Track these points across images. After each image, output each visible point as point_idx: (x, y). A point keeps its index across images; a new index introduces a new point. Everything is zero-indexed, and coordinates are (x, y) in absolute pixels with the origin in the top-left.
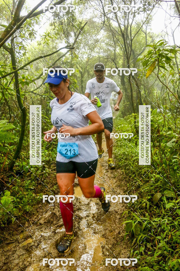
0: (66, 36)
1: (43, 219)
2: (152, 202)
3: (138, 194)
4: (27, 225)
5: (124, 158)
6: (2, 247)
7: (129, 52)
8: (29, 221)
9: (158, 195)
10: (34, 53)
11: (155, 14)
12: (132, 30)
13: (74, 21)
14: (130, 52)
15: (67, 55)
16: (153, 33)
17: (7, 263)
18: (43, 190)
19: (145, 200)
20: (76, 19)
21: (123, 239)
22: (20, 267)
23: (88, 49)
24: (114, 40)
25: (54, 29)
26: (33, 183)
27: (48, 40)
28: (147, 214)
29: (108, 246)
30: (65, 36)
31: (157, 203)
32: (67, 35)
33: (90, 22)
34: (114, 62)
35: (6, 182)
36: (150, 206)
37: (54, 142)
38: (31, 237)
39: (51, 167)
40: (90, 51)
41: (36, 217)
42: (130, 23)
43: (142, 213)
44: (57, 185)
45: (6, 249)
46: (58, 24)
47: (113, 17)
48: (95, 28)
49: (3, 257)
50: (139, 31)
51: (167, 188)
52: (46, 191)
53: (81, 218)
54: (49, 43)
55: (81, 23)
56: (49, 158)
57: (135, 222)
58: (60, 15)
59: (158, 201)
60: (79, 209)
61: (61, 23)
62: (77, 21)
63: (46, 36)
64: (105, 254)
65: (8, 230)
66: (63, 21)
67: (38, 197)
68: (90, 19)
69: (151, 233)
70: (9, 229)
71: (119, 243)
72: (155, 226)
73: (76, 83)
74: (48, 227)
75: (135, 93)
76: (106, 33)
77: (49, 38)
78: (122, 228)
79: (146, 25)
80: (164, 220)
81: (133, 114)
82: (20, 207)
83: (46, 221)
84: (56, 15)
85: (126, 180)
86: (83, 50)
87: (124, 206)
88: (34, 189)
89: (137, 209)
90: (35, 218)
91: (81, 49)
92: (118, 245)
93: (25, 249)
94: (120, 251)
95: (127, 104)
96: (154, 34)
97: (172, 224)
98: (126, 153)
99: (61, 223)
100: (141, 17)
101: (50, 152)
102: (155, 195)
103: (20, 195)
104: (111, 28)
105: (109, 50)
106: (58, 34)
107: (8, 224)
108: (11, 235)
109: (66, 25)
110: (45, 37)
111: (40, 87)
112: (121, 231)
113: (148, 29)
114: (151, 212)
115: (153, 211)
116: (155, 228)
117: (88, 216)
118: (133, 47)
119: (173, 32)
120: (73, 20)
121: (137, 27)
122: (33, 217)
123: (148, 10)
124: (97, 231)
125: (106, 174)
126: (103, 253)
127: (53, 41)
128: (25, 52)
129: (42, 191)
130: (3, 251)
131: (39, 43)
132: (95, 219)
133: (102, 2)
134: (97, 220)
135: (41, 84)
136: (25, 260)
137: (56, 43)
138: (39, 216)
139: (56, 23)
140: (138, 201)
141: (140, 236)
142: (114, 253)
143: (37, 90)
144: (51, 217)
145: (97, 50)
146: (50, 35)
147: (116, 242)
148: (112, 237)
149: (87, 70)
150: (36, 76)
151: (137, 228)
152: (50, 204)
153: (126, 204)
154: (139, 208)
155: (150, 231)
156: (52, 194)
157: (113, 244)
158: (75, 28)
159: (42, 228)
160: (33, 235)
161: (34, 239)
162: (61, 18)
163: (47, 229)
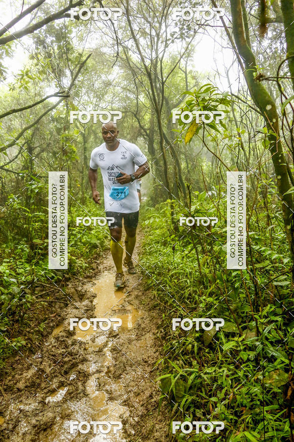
0: (57, 75)
1: (23, 381)
2: (203, 343)
5: (156, 273)
7: (159, 102)
9: (212, 331)
10: (4, 103)
11: (198, 43)
12: (163, 67)
13: (70, 52)
14: (161, 102)
15: (59, 107)
16: (197, 72)
18: (22, 331)
19: (190, 341)
20: (72, 48)
21: (157, 405)
23: (94, 97)
24: (135, 83)
25: (37, 65)
26: (6, 321)
27: (27, 83)
28: (195, 363)
29: (133, 419)
30: (55, 75)
31: (211, 344)
32: (59, 74)
33: (97, 54)
34: (137, 118)
36: (200, 349)
37: (40, 251)
38: (1, 414)
39: (36, 292)
40: (98, 100)
41: (10, 378)
42: (160, 56)
43: (186, 360)
44: (46, 322)
46: (43, 56)
47: (132, 46)
48: (105, 64)
50: (174, 68)
51: (225, 319)
52: (27, 333)
53: (88, 375)
54: (28, 88)
55: (81, 55)
56: (32, 277)
57: (175, 377)
58: (47, 42)
59: (212, 340)
60: (84, 360)
61: (49, 55)
62: (74, 52)
63: (23, 76)
64: (129, 433)
66: (51, 52)
67: (14, 344)
68: (96, 49)
69: (201, 392)
71: (151, 413)
72: (208, 382)
73: (74, 152)
74: (31, 394)
75: (171, 166)
76: (122, 71)
77: (27, 79)
78: (155, 388)
79: (185, 59)
80: (221, 370)
81: (169, 201)
83: (28, 384)
84: (40, 41)
85: (160, 309)
86: (86, 98)
87: (157, 351)
88: (7, 331)
89: (178, 355)
91: (82, 96)
92: (149, 416)
94: (154, 426)
95: (159, 185)
96: (199, 74)
97: (235, 376)
98: (160, 264)
99: (54, 386)
100: (177, 47)
101: (33, 267)
102: (205, 332)
104: (131, 63)
105: (128, 98)
106: (43, 72)
109: (57, 57)
111: (16, 160)
112: (154, 393)
113: (189, 65)
114: (200, 358)
115: (205, 356)
116: (208, 385)
117: (99, 371)
118: (167, 93)
119: (228, 71)
120: (68, 49)
121: (171, 63)
122: (6, 379)
123: (189, 37)
126: (126, 432)
127: (35, 84)
129: (21, 334)
131: (12, 86)
132: (111, 376)
133: (113, 24)
134: (114, 377)
135: (17, 154)
137: (41, 88)
138: (16, 376)
139: (39, 55)
140: (179, 343)
141: (185, 400)
142: (144, 431)
143: (10, 164)
144: (37, 376)
145: (109, 98)
146: (30, 74)
147: (145, 412)
148: (139, 403)
149: (93, 131)
150: (7, 141)
151: (179, 386)
152: (34, 354)
153: (161, 348)
154: (182, 353)
155: (199, 389)
156: (38, 337)
157: (142, 416)
158: (72, 63)
159: (21, 396)
160: (5, 411)
161: (8, 418)
162: (49, 46)
163: (30, 397)
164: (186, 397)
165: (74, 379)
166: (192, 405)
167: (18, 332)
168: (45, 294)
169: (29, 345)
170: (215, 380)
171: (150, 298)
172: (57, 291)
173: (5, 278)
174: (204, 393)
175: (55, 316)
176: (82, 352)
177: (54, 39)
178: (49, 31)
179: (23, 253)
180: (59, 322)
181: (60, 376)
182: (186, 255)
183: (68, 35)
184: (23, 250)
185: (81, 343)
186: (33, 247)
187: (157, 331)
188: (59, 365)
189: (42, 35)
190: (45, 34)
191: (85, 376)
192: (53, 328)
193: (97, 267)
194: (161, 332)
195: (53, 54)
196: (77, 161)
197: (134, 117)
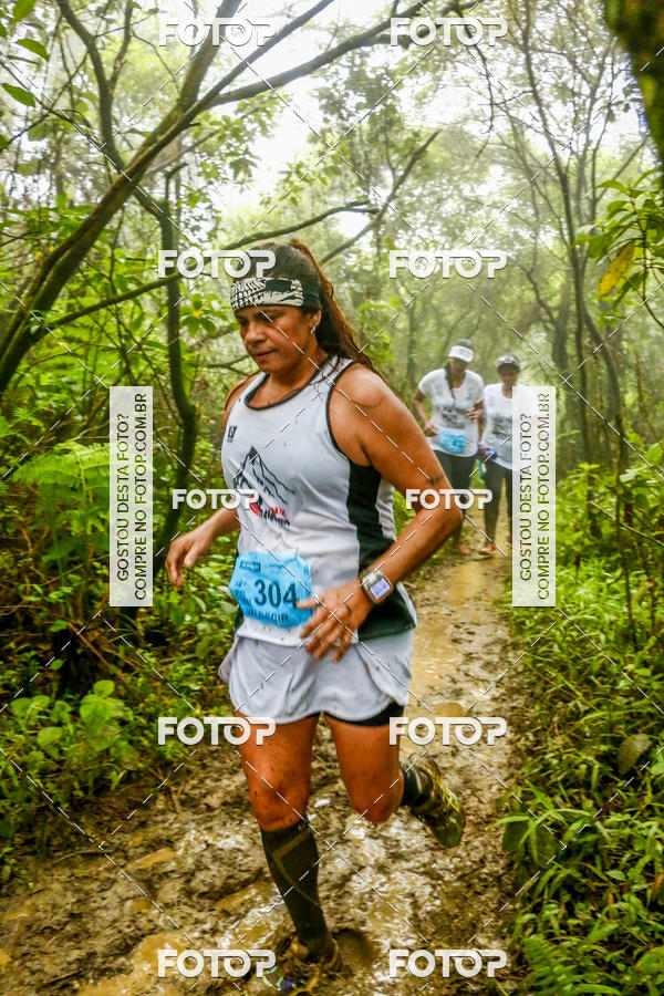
0: (363, 177)
1: (220, 794)
2: (616, 769)
3: (568, 740)
4: (160, 805)
6: (70, 864)
8: (170, 793)
9: (639, 743)
13: (396, 128)
15: (359, 245)
17: (80, 916)
19: (584, 757)
20: (399, 120)
22: (120, 932)
24: (534, 202)
25: (321, 154)
26: (200, 674)
27: (296, 189)
28: (589, 804)
30: (359, 177)
31: (632, 771)
32: (368, 177)
33: (457, 135)
34: (532, 282)
35: (107, 655)
36: (605, 781)
38: (170, 843)
40: (450, 239)
41: (195, 782)
43: (572, 799)
45: (79, 872)
46: (338, 136)
47: (533, 117)
49: (69, 894)
50: (624, 167)
54: (299, 200)
55: (416, 134)
58: (348, 106)
59: (637, 764)
62: (403, 129)
63: (290, 174)
65: (97, 814)
68: (453, 124)
69: (594, 865)
70: (98, 808)
72: (613, 846)
73: (386, 346)
74: (233, 819)
76: (510, 176)
77: (299, 183)
78: (495, 847)
80: (644, 824)
82: (143, 746)
83: (228, 799)
84: (335, 102)
85: (532, 695)
86: (424, 233)
87: (511, 776)
88: (200, 690)
89: (555, 785)
90: (194, 788)
91: (414, 231)
93: (144, 881)
95: (571, 436)
102: (625, 743)
103: (148, 706)
104: (528, 157)
105: (516, 236)
106: (334, 171)
107: (96, 793)
108: (102, 829)
109: (364, 138)
110: (285, 176)
112: (489, 857)
114: (604, 799)
115: (614, 796)
116: (610, 853)
120: (391, 123)
122: (187, 782)
124: (404, 849)
125: (464, 668)
127: (316, 196)
128: (216, 229)
130: (72, 876)
131: (265, 197)
136: (139, 913)
138: (208, 782)
139: (329, 134)
140: (561, 760)
141: (551, 873)
146: (303, 170)
148: (454, 873)
149: (433, 307)
151: (544, 845)
153: (520, 772)
154: (564, 781)
155: (590, 858)
158: (397, 151)
159: (211, 819)
160: (177, 840)
161: (180, 853)
162: (350, 114)
163: (228, 825)
164: (555, 867)
165: (324, 807)
170: (627, 843)
171: (515, 669)
173: (211, 590)
174: (599, 867)
177: (364, 100)
178: (354, 84)
182: (609, 585)
183: (394, 92)
187: (517, 737)
189: (337, 91)
190: (345, 89)
194: (527, 739)
195: (358, 133)
196: (392, 370)
197: (525, 277)
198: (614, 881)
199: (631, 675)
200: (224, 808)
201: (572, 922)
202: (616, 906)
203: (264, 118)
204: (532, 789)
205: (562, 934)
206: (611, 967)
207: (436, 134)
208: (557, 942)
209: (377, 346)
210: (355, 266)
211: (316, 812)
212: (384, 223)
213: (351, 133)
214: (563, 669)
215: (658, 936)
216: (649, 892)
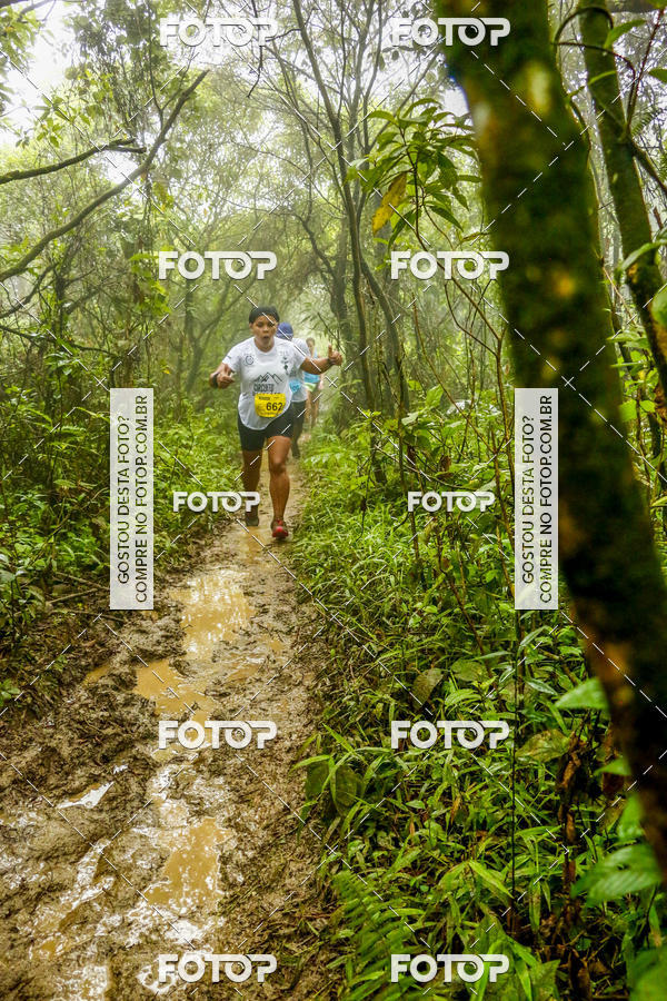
0: (128, 119)
1: (11, 773)
2: (411, 704)
3: (363, 681)
7: (357, 193)
9: (432, 677)
14: (362, 194)
15: (128, 191)
18: (14, 668)
19: (380, 696)
20: (165, 57)
21: (294, 830)
23: (215, 182)
25: (83, 92)
27: (55, 129)
28: (387, 741)
29: (244, 855)
30: (125, 118)
31: (426, 705)
32: (134, 121)
33: (227, 78)
34: (308, 230)
39: (54, 594)
42: (365, 87)
43: (370, 738)
44: (71, 655)
46: (99, 73)
51: (464, 654)
52: (26, 675)
53: (154, 766)
54: (59, 140)
55: (183, 74)
56: (48, 561)
57: (336, 761)
58: (108, 39)
59: (431, 698)
60: (149, 736)
62: (170, 68)
63: (47, 111)
64: (231, 880)
69: (395, 798)
71: (283, 841)
72: (413, 778)
74: (25, 796)
77: (58, 121)
78: (298, 793)
80: (440, 755)
83: (19, 776)
84: (93, 35)
85: (327, 640)
86: (198, 183)
87: (311, 722)
89: (353, 726)
91: (187, 179)
92: (276, 846)
94: (285, 866)
95: (352, 386)
97: (472, 769)
99: (77, 783)
101: (52, 540)
102: (418, 679)
104: (300, 103)
105: (291, 185)
106: (96, 111)
109: (128, 77)
110: (42, 112)
111: (28, 305)
116: (410, 785)
117: (178, 760)
120: (156, 61)
121: (393, 110)
124: (208, 806)
125: (257, 620)
126: (225, 878)
127: (79, 138)
129: (13, 675)
131: (22, 136)
132: (205, 769)
134: (210, 771)
135: (30, 292)
139: (89, 70)
140: (358, 701)
141: (356, 809)
142: (264, 876)
143: (13, 317)
144: (40, 761)
145: (250, 187)
146: (62, 107)
147: (271, 839)
148: (259, 823)
150: (7, 262)
151: (345, 783)
152: (39, 719)
153: (318, 717)
154: (363, 721)
155: (390, 793)
156: (49, 683)
157: (262, 848)
158: (163, 92)
162: (111, 50)
163: (21, 803)
164: (359, 804)
165: (122, 772)
166: (372, 825)
167: (8, 669)
168: (74, 598)
169: (29, 700)
170: (425, 774)
172: (102, 594)
174: (400, 800)
175: (93, 646)
176: (144, 719)
177: (124, 33)
178: (113, 14)
179: (31, 513)
180: (100, 657)
181: (92, 764)
182: (395, 529)
183: (157, 26)
184: (32, 506)
185: (145, 703)
186: (53, 498)
187: (314, 683)
188: (92, 743)
189: (96, 21)
190: (103, 19)
191: (148, 767)
192: (86, 670)
193: (199, 554)
194: (324, 684)
195: (121, 71)
196: (169, 324)
197: (301, 227)
198: (414, 810)
199: (421, 613)
200: (15, 786)
201: (376, 854)
202: (417, 833)
203: (14, 47)
204: (331, 732)
205: (368, 867)
206: (415, 891)
207: (204, 74)
208: (363, 876)
209: (152, 298)
210: (124, 215)
211: (114, 779)
212: (154, 167)
213: (114, 70)
214: (355, 612)
215: (456, 855)
216: (448, 816)
